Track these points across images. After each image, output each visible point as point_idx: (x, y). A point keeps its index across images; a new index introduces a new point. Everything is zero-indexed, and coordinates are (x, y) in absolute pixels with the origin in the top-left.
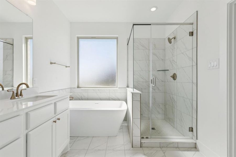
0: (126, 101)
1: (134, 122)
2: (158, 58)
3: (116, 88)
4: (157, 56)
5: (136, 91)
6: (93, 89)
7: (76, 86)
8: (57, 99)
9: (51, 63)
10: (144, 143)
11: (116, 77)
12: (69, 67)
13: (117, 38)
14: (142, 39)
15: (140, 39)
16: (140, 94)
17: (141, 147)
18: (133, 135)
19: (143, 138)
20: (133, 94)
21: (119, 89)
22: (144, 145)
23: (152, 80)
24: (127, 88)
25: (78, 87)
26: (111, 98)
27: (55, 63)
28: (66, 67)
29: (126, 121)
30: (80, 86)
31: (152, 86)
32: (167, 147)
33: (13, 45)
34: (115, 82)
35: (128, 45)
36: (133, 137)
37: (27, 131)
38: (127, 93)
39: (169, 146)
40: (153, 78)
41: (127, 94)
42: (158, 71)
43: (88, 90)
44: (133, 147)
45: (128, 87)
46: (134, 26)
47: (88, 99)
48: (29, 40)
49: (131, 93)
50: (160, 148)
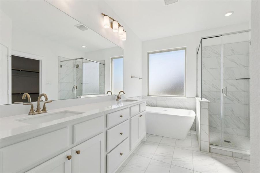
0: (195, 111)
1: (202, 128)
2: (238, 65)
3: (184, 97)
4: (236, 63)
5: (204, 100)
6: (161, 98)
7: (147, 95)
8: (139, 102)
9: (132, 77)
10: (214, 148)
11: (184, 86)
12: (142, 79)
13: (185, 49)
14: (215, 45)
15: (213, 46)
16: (209, 103)
17: (209, 152)
18: (201, 140)
19: (212, 144)
20: (200, 102)
21: (187, 98)
22: (212, 151)
23: (222, 90)
24: (196, 98)
25: (148, 95)
26: (179, 107)
27: (134, 77)
28: (140, 79)
29: (196, 130)
30: (150, 95)
31: (224, 96)
32: (241, 158)
33: (104, 65)
34: (183, 91)
35: (197, 54)
36: (201, 141)
37: (130, 117)
38: (196, 102)
39: (244, 158)
40: (225, 88)
41: (196, 104)
42: (237, 79)
43: (157, 98)
44: (201, 150)
45: (197, 96)
46: (202, 40)
47: (157, 106)
48: (113, 60)
49: (199, 101)
50: (232, 157)
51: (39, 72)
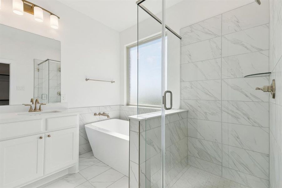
1: (131, 168)
12: (114, 82)
25: (128, 105)
51: (9, 75)
